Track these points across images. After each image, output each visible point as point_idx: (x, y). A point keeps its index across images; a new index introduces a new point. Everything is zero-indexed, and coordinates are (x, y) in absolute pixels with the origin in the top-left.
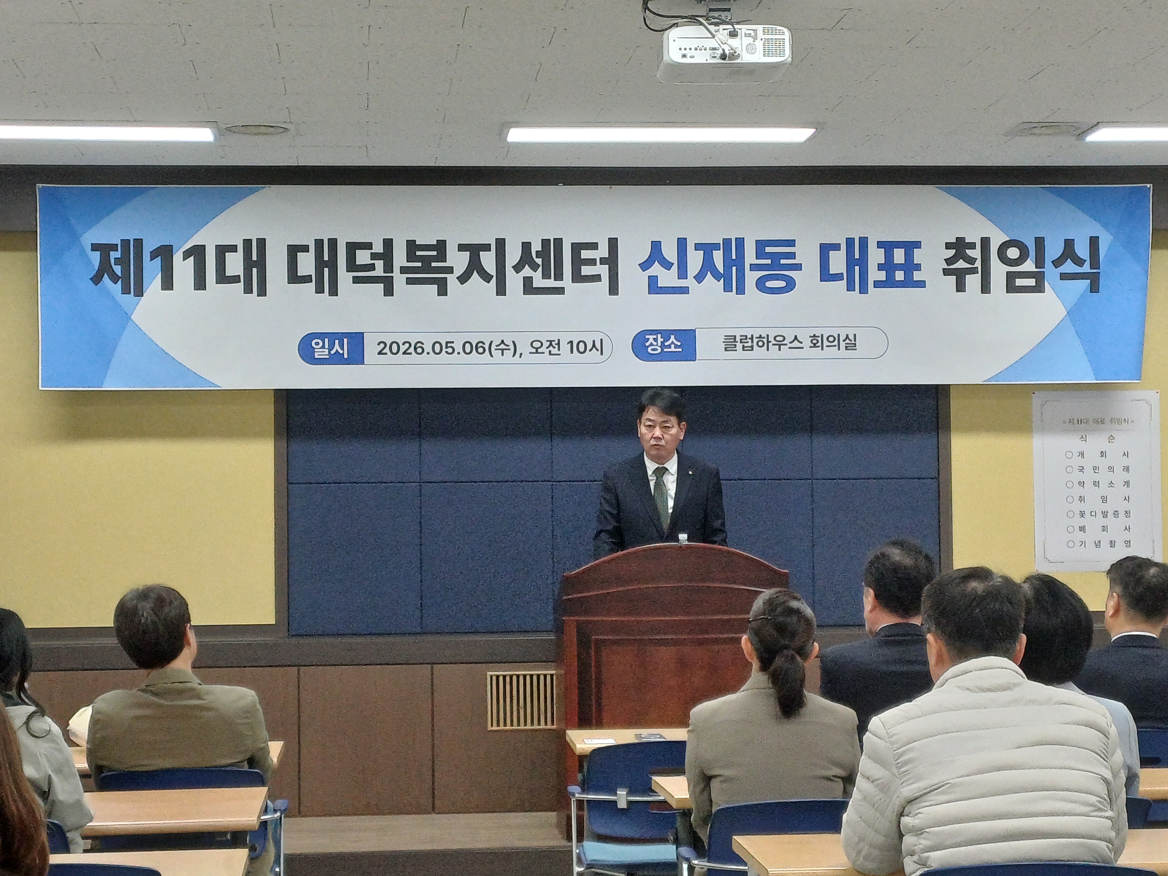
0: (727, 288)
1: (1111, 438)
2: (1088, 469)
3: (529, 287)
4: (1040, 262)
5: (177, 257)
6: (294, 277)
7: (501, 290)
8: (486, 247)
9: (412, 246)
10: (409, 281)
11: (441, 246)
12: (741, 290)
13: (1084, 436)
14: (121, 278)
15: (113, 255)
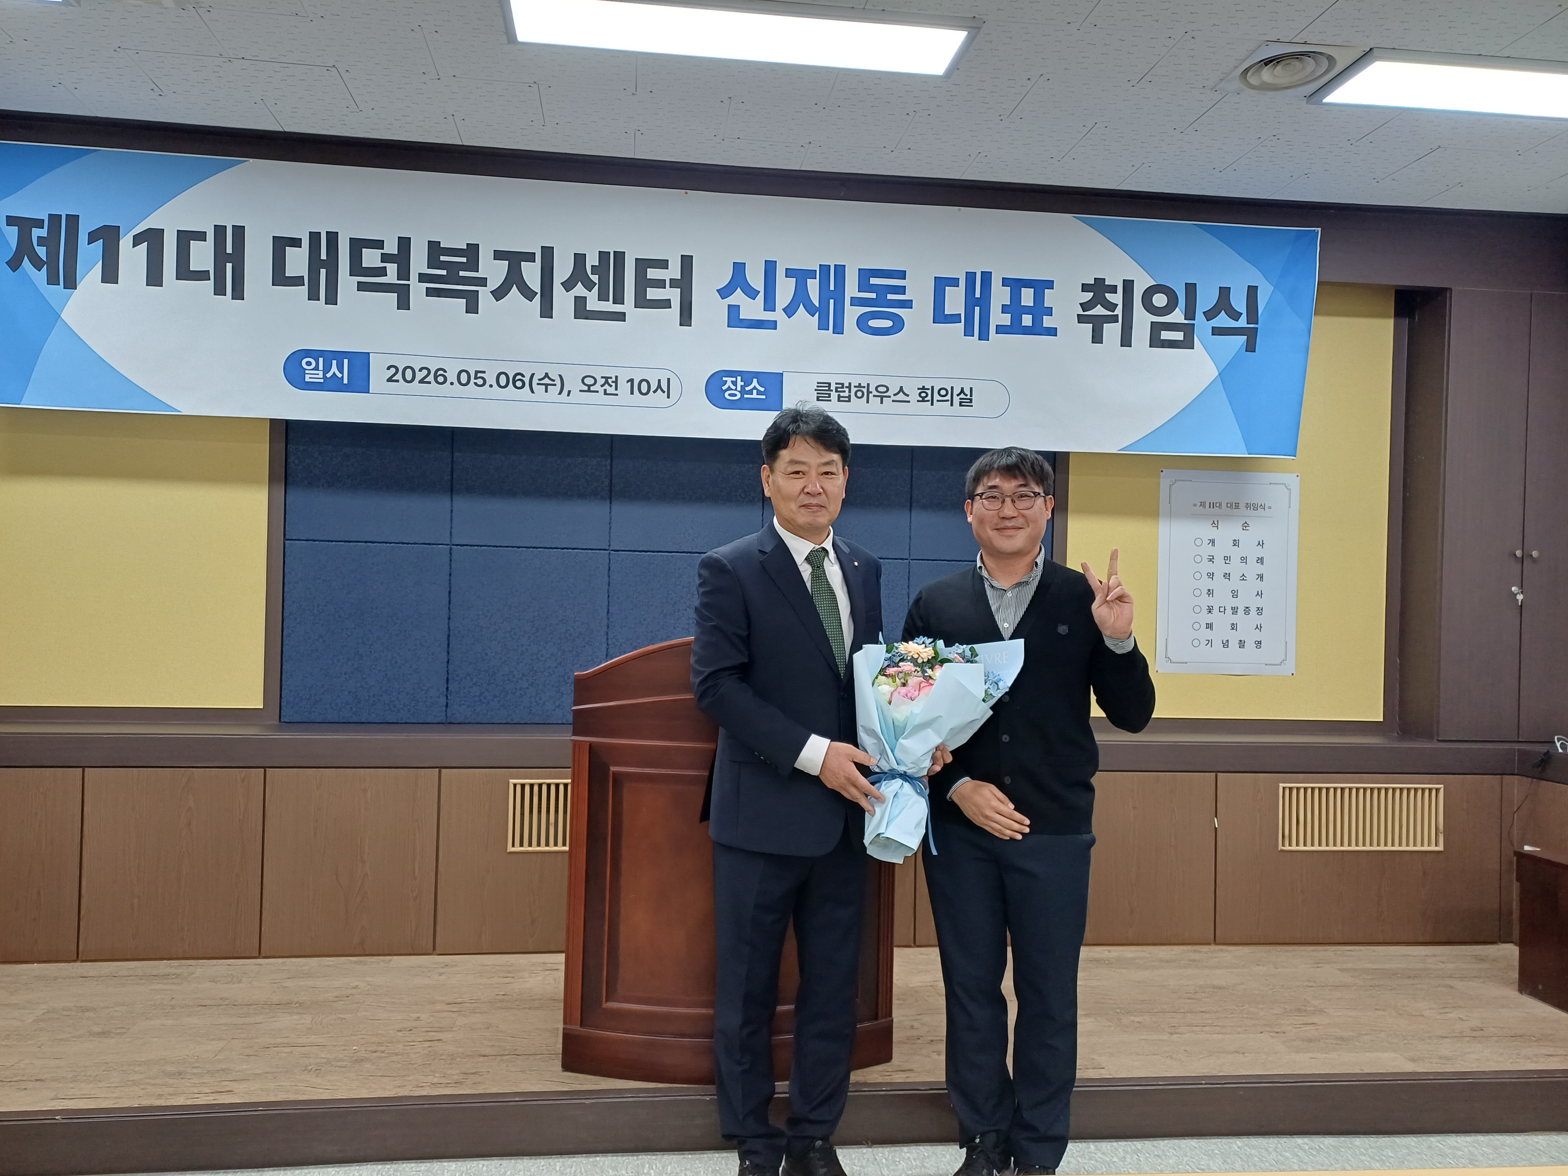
0: (824, 326)
1: (1245, 526)
2: (1219, 560)
3: (581, 311)
4: (1190, 313)
5: (125, 242)
6: (280, 278)
7: (547, 311)
8: (530, 257)
9: (434, 248)
10: (430, 292)
11: (472, 251)
12: (839, 329)
13: (1216, 523)
14: (45, 263)
15: (36, 233)
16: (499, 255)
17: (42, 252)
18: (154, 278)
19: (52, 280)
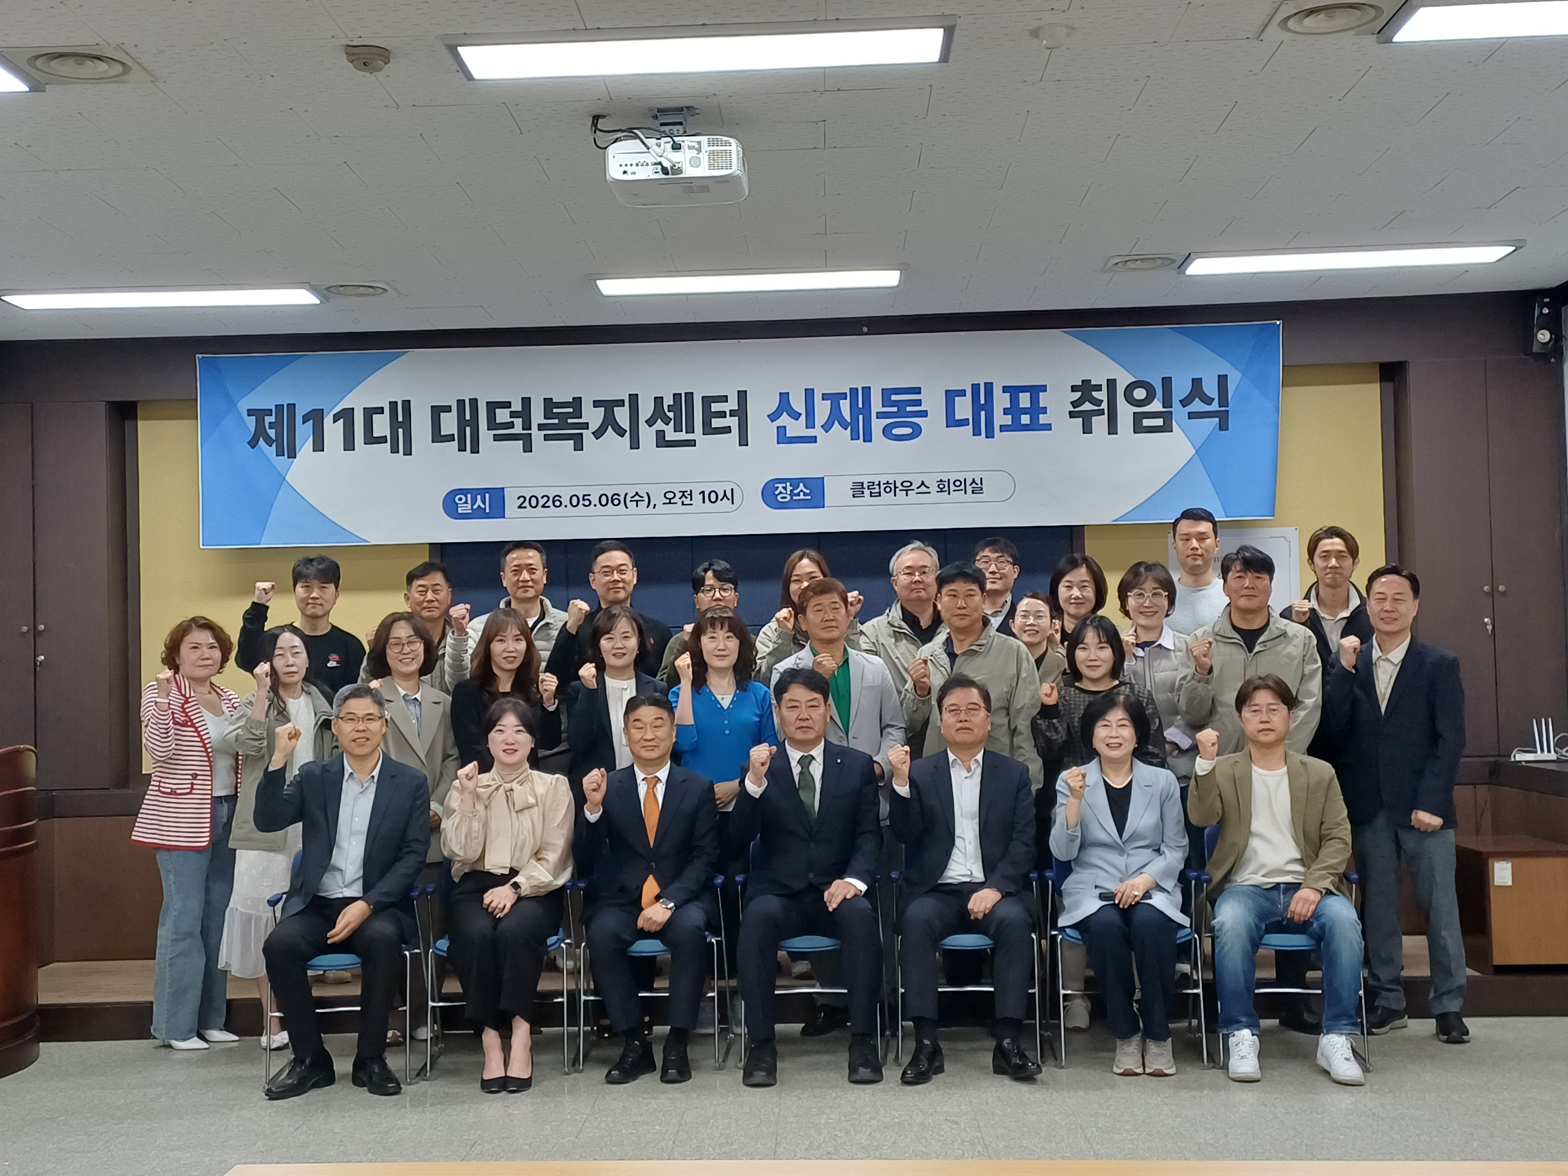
0: (855, 436)
3: (662, 441)
4: (1167, 402)
5: (328, 420)
6: (438, 437)
7: (635, 444)
8: (621, 403)
9: (549, 404)
10: (547, 438)
11: (577, 402)
12: (868, 438)
14: (274, 441)
15: (268, 420)
16: (597, 404)
17: (272, 433)
18: (349, 445)
19: (280, 453)
